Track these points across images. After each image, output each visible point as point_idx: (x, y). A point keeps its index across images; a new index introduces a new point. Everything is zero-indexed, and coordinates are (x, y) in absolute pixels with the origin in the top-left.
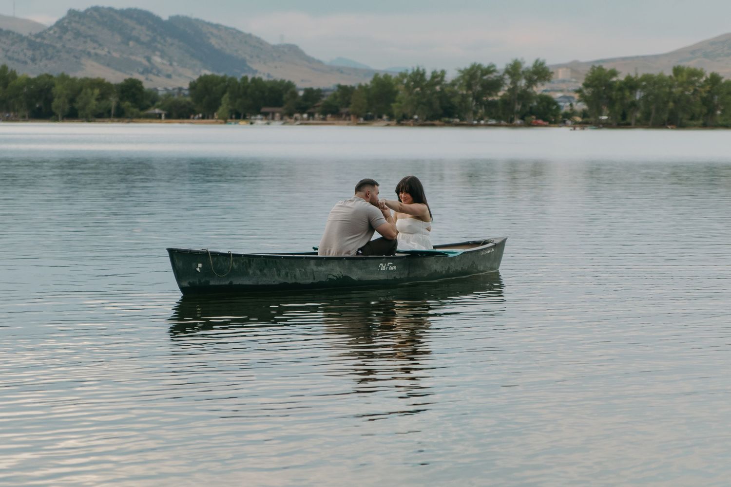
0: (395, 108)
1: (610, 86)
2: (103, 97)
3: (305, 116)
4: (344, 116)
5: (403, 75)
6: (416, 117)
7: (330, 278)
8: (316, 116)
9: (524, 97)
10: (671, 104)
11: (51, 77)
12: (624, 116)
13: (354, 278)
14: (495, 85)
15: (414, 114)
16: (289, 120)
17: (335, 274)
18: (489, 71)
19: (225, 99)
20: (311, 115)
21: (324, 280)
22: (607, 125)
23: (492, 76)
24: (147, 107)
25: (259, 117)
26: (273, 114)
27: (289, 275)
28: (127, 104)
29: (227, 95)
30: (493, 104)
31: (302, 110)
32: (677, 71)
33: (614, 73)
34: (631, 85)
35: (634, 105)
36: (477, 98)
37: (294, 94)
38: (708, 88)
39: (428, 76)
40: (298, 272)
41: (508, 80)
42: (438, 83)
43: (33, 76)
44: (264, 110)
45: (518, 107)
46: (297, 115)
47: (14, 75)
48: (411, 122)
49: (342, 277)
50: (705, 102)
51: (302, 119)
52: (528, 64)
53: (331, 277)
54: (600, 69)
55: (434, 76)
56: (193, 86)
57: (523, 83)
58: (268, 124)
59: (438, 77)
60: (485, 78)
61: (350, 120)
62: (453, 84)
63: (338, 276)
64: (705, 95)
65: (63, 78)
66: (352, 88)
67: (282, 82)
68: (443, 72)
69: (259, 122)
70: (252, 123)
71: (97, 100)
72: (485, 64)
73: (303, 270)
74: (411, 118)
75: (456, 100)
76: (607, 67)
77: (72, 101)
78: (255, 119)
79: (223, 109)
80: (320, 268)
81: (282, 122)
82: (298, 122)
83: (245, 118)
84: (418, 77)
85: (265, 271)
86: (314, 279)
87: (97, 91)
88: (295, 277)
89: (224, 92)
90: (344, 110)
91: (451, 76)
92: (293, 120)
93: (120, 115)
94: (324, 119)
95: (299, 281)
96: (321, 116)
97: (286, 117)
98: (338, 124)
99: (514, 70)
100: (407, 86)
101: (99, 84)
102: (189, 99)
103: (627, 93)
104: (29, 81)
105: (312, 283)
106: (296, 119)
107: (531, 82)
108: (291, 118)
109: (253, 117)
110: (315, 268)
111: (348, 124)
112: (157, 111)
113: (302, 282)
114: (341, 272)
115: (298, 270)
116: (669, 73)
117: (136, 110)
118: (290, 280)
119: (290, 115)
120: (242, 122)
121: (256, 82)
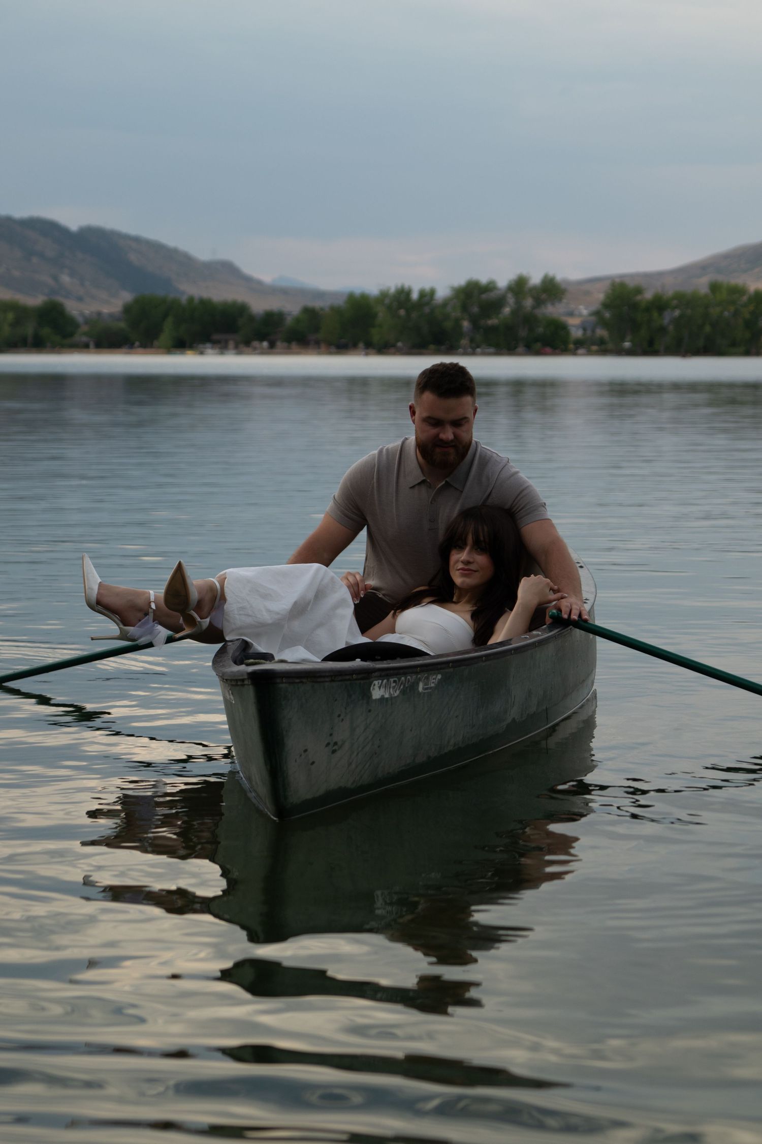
0: (376, 335)
1: (634, 306)
2: (17, 323)
3: (265, 344)
4: (312, 344)
5: (384, 295)
6: (400, 344)
8: (279, 344)
9: (530, 320)
10: (708, 329)
12: (651, 343)
14: (496, 305)
15: (398, 341)
16: (244, 349)
18: (490, 287)
19: (168, 325)
20: (272, 345)
22: (630, 353)
23: (492, 295)
24: (71, 335)
25: (208, 345)
26: (226, 342)
28: (46, 331)
29: (170, 321)
30: (494, 329)
31: (261, 338)
32: (715, 287)
33: (639, 291)
34: (660, 305)
35: (663, 330)
36: (475, 322)
37: (252, 318)
38: (751, 308)
39: (415, 296)
41: (511, 300)
42: (428, 303)
44: (216, 337)
45: (523, 333)
46: (256, 343)
48: (392, 350)
50: (749, 325)
51: (262, 348)
52: (536, 279)
54: (622, 285)
55: (422, 294)
56: (127, 309)
57: (529, 302)
58: (222, 353)
59: (427, 296)
60: (484, 296)
61: (319, 348)
62: (445, 303)
64: (747, 316)
66: (322, 309)
67: (234, 303)
68: (433, 292)
69: (210, 351)
70: (202, 353)
71: (11, 325)
72: (483, 279)
74: (394, 346)
75: (448, 325)
76: (631, 284)
78: (205, 348)
79: (165, 336)
81: (236, 352)
82: (256, 352)
83: (192, 346)
84: (403, 295)
87: (10, 316)
89: (165, 316)
90: (312, 337)
91: (442, 292)
92: (250, 349)
93: (37, 344)
94: (289, 348)
96: (285, 344)
97: (241, 346)
98: (306, 353)
99: (519, 286)
100: (389, 308)
101: (13, 307)
102: (122, 325)
103: (655, 314)
106: (255, 349)
107: (539, 302)
108: (248, 347)
109: (201, 346)
111: (320, 353)
112: (84, 339)
116: (704, 290)
117: (57, 338)
119: (247, 343)
120: (189, 352)
121: (206, 305)
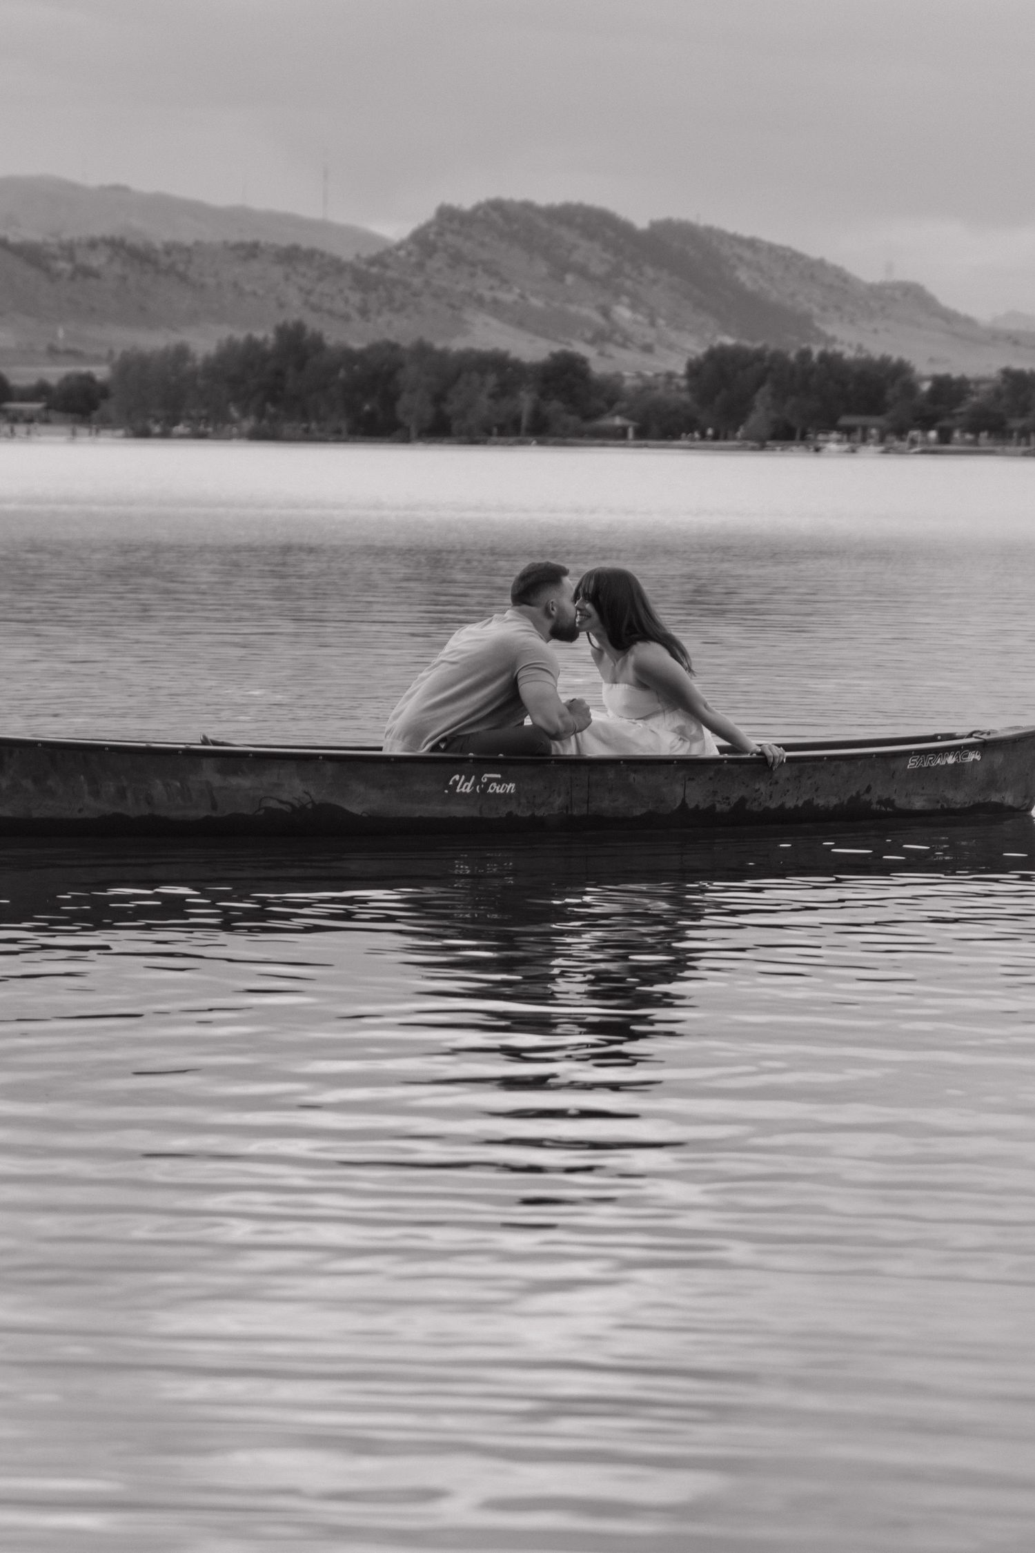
2: (505, 389)
3: (933, 434)
4: (1015, 434)
7: (267, 809)
8: (957, 435)
11: (394, 347)
13: (356, 808)
16: (896, 444)
17: (285, 797)
19: (762, 399)
20: (945, 438)
21: (245, 812)
24: (598, 414)
25: (834, 435)
26: (865, 429)
27: (129, 795)
28: (554, 406)
29: (766, 389)
31: (926, 426)
37: (910, 388)
40: (158, 788)
43: (357, 345)
44: (845, 421)
46: (915, 433)
47: (318, 344)
49: (310, 806)
51: (927, 442)
53: (273, 804)
56: (694, 370)
58: (853, 451)
61: (1027, 444)
63: (296, 803)
65: (422, 350)
67: (885, 361)
69: (832, 446)
70: (817, 450)
71: (492, 396)
73: (178, 784)
77: (439, 398)
78: (827, 441)
79: (758, 417)
80: (235, 781)
81: (881, 448)
82: (918, 449)
83: (803, 438)
85: (50, 783)
86: (214, 807)
87: (492, 380)
88: (149, 801)
89: (760, 383)
90: (1016, 423)
92: (906, 445)
93: (540, 428)
94: (975, 442)
95: (161, 812)
96: (969, 437)
97: (890, 438)
98: (1004, 454)
101: (497, 363)
102: (685, 397)
104: (350, 357)
105: (207, 818)
106: (913, 442)
108: (902, 440)
109: (821, 437)
110: (216, 780)
111: (1025, 455)
112: (618, 421)
113: (175, 814)
114: (307, 793)
115: (158, 782)
117: (573, 420)
118: (133, 809)
119: (900, 432)
120: (794, 448)
121: (830, 362)
